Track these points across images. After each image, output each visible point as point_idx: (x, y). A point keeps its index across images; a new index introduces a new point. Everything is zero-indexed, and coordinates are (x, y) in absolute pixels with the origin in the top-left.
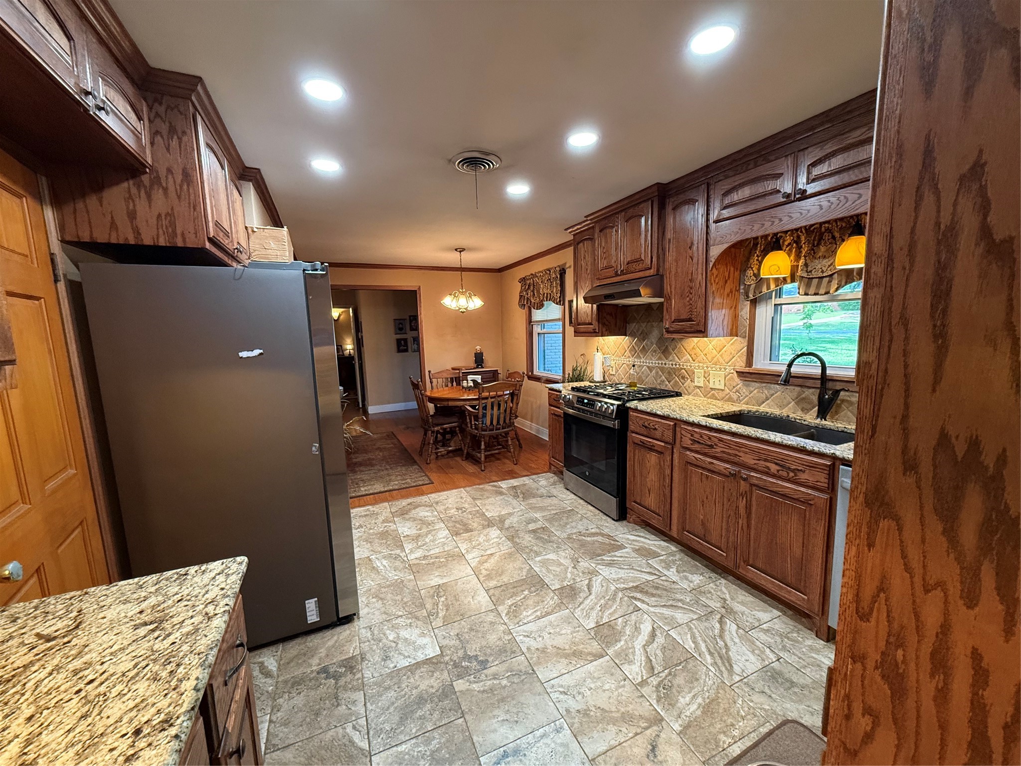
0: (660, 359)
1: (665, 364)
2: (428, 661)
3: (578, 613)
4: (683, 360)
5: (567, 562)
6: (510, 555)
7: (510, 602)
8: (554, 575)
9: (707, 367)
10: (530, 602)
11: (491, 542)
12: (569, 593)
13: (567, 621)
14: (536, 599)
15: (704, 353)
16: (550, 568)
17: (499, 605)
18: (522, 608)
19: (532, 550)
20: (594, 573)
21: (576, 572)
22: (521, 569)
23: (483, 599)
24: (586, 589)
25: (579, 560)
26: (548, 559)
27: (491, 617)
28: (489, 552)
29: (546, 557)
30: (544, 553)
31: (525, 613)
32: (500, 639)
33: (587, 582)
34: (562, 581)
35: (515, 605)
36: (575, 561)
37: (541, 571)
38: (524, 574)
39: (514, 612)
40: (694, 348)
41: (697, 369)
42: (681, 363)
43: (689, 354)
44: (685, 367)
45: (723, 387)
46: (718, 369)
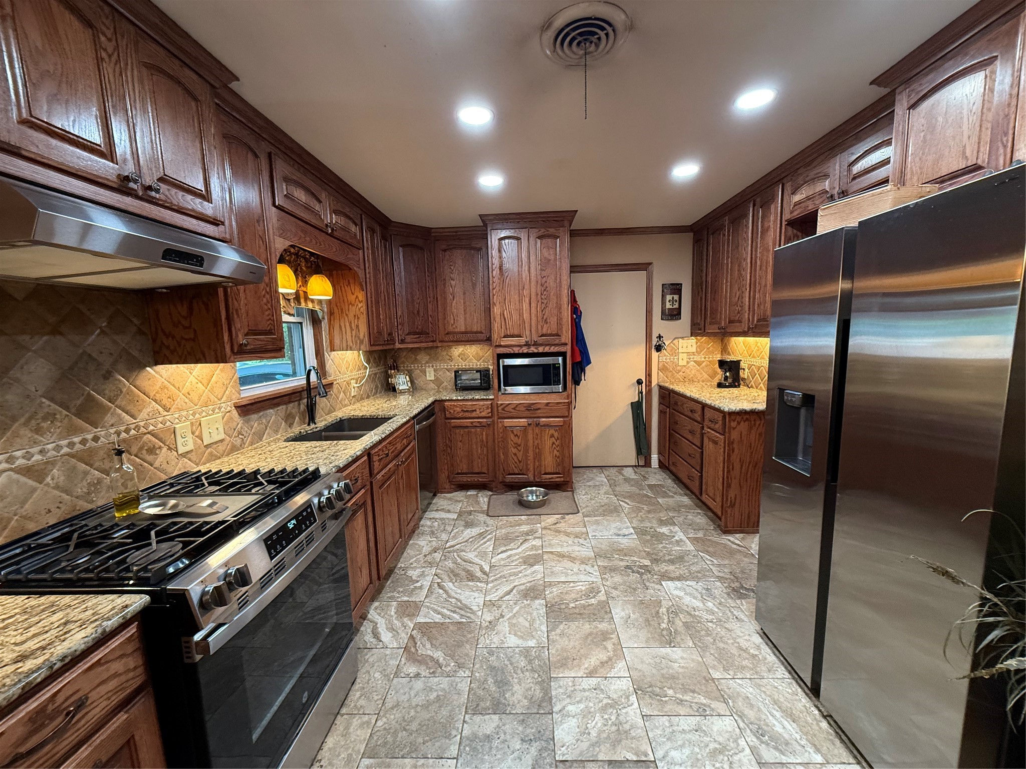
0: (73, 430)
1: (96, 439)
2: (671, 579)
3: (539, 576)
4: (143, 415)
5: (504, 627)
6: (564, 663)
7: (593, 601)
8: (531, 614)
9: (194, 414)
10: (573, 596)
11: (582, 706)
12: (532, 592)
13: (552, 573)
14: (566, 597)
15: (185, 391)
16: (527, 625)
17: (604, 601)
18: (584, 593)
19: (530, 661)
20: (489, 605)
21: (506, 610)
22: (562, 635)
23: (619, 612)
24: (514, 591)
25: (487, 624)
26: (521, 637)
27: (615, 593)
28: (593, 682)
29: (520, 642)
30: (517, 650)
31: (583, 588)
32: (612, 577)
33: (507, 598)
34: (528, 605)
35: (588, 597)
36: (492, 625)
37: (541, 624)
38: (561, 627)
39: (593, 591)
40: (163, 388)
41: (178, 423)
42: (142, 424)
43: (155, 401)
44: (151, 428)
45: (222, 436)
46: (211, 412)
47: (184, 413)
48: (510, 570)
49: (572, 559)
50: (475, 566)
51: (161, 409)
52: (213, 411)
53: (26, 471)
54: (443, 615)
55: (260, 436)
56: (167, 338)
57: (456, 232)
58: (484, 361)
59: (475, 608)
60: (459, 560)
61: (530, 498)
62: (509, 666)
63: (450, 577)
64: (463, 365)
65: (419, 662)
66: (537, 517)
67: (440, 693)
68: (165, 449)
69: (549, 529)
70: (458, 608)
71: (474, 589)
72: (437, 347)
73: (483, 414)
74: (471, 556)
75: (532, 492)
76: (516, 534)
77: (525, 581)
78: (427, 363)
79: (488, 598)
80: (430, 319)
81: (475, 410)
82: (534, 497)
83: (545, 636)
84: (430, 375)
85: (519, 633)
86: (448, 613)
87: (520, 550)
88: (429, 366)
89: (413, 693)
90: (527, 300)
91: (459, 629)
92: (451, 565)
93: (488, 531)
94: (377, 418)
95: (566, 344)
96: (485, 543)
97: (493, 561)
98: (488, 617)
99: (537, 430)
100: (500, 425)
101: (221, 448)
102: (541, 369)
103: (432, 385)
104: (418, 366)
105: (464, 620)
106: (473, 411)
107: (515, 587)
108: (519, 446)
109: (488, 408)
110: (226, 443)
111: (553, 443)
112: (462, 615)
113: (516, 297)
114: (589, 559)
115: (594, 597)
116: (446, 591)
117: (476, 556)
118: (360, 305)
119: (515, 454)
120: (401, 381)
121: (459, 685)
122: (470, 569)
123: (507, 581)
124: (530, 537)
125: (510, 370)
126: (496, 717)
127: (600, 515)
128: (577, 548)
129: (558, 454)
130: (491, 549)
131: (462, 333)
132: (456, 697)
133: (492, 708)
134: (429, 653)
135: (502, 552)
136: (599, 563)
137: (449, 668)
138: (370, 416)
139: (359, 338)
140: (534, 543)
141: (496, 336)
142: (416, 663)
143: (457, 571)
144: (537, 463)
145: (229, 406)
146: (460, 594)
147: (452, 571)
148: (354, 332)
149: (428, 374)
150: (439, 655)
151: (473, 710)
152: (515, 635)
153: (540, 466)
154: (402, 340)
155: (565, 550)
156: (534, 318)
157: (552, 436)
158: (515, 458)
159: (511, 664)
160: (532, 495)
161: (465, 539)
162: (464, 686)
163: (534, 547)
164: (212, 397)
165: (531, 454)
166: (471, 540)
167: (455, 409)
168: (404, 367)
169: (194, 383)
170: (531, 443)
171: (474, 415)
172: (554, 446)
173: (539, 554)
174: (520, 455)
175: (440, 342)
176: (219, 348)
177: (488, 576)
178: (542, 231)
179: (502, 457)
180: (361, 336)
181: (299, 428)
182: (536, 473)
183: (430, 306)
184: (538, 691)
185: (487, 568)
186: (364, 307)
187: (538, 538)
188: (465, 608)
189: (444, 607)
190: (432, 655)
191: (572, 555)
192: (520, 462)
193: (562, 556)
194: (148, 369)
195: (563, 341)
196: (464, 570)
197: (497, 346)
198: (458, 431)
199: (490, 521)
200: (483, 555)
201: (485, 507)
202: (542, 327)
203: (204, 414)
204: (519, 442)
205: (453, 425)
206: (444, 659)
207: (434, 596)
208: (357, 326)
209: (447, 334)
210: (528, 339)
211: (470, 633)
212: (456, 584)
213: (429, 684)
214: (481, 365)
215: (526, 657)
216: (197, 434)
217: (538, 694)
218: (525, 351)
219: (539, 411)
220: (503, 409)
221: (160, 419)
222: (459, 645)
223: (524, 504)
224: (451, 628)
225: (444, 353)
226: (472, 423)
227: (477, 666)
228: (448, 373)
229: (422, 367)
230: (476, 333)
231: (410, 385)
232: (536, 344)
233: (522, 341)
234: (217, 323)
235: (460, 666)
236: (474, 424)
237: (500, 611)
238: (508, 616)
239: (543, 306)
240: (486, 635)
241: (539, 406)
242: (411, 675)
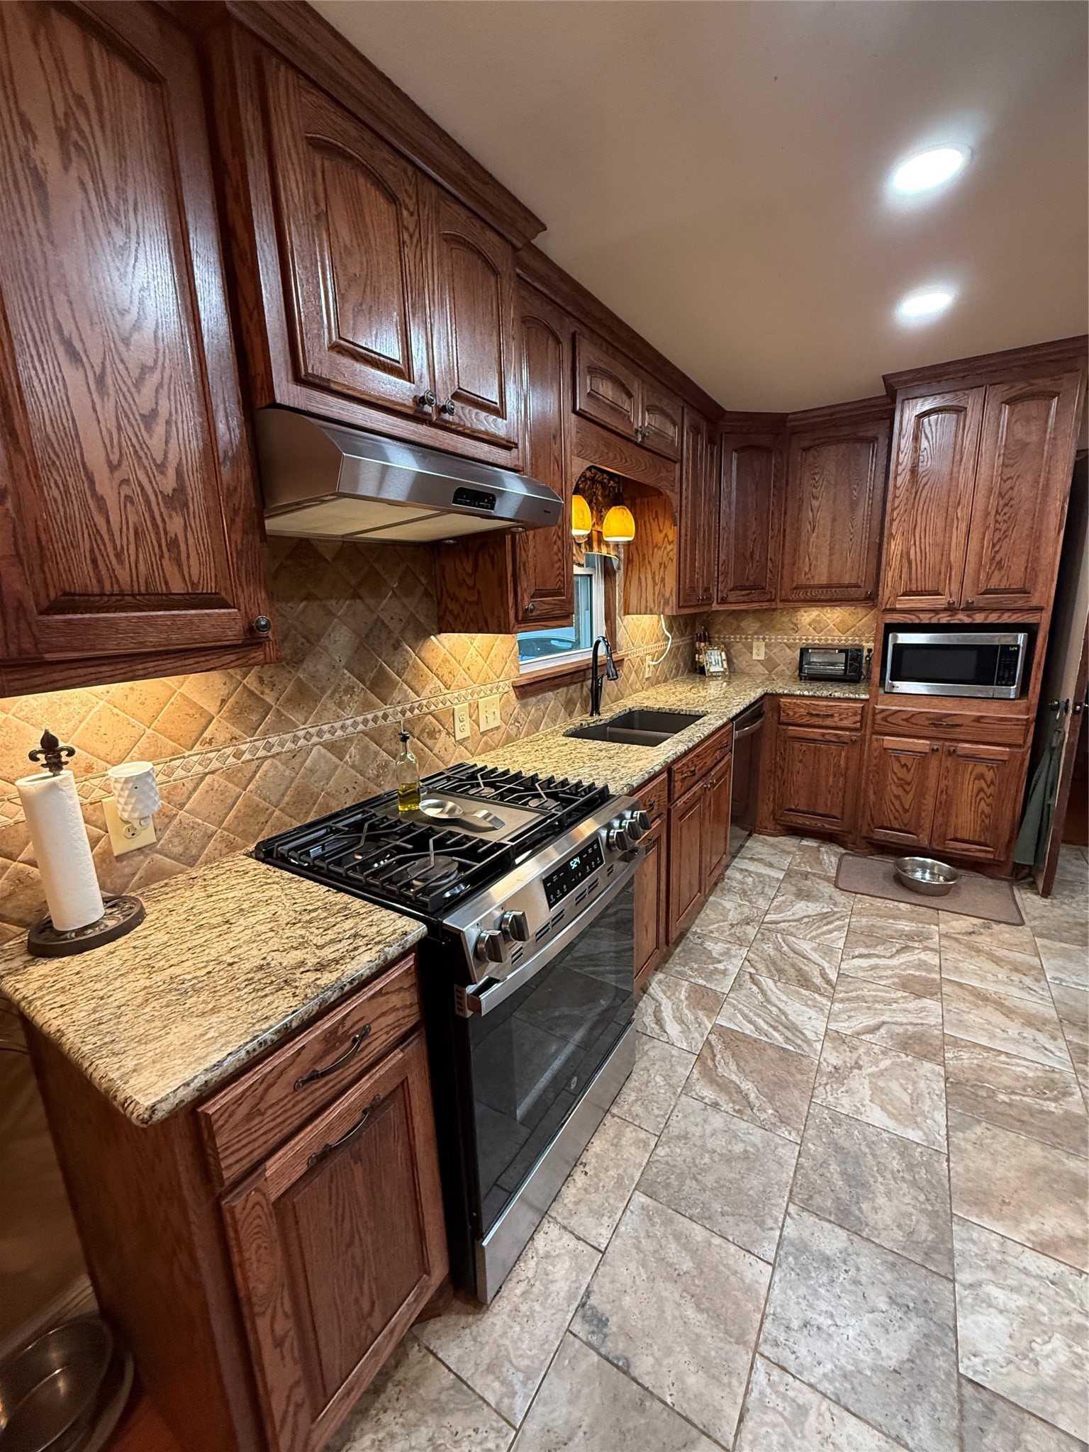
0: (367, 706)
1: (385, 717)
3: (932, 1020)
5: (860, 1084)
6: (982, 1200)
7: (1052, 1106)
8: (915, 1083)
9: (472, 694)
10: (1005, 1080)
11: (1022, 1301)
12: (917, 1045)
13: (961, 1024)
14: (991, 1077)
15: (465, 665)
16: (907, 1099)
17: (1079, 1117)
18: (1030, 1083)
19: (911, 1167)
20: (836, 1038)
21: (865, 1059)
22: (979, 1144)
24: (883, 1031)
25: (830, 1069)
26: (894, 1117)
28: (1050, 1267)
29: (891, 1124)
30: (885, 1135)
31: (1030, 1074)
33: (867, 1037)
34: (910, 1065)
35: (1040, 1095)
36: (838, 1075)
37: (935, 1108)
38: (978, 1130)
39: (1053, 1086)
40: (446, 661)
41: (456, 704)
42: (424, 702)
43: (437, 676)
44: (433, 707)
45: (498, 723)
46: (488, 692)
47: (463, 692)
48: (878, 990)
49: (1006, 1010)
50: (811, 965)
51: (442, 686)
52: (491, 691)
53: (330, 746)
54: (758, 1028)
55: (536, 725)
56: (452, 600)
58: (854, 634)
59: (810, 1035)
60: (785, 948)
61: (918, 875)
62: (869, 1157)
63: (770, 971)
64: (815, 638)
65: (718, 1085)
66: (931, 911)
67: (749, 1148)
68: (444, 734)
69: (956, 940)
70: (782, 1024)
71: (809, 1002)
72: (775, 610)
73: (845, 723)
74: (806, 946)
75: (924, 867)
76: (889, 932)
77: (905, 1021)
78: (756, 633)
79: (833, 1026)
80: (770, 564)
81: (832, 716)
82: (927, 876)
83: (943, 1132)
84: (759, 653)
85: (889, 1107)
86: (765, 1027)
87: (895, 962)
88: (758, 639)
89: (709, 1129)
90: (963, 526)
91: (782, 1059)
92: (772, 952)
93: (835, 913)
94: (679, 714)
95: (1040, 609)
96: (831, 932)
97: (844, 965)
98: (832, 1058)
99: (948, 762)
100: (875, 744)
101: (497, 736)
102: (973, 656)
103: (761, 669)
104: (741, 638)
105: (792, 1049)
106: (828, 716)
107: (884, 1023)
108: (909, 784)
109: (855, 714)
110: (501, 730)
111: (981, 790)
112: (787, 1037)
113: (940, 523)
114: (1046, 1022)
115: (1055, 1100)
116: (762, 991)
117: (814, 950)
118: (669, 547)
119: (898, 797)
120: (714, 660)
121: (780, 1149)
122: (803, 967)
123: (869, 1008)
124: (916, 945)
125: (906, 653)
126: (843, 1234)
127: (1074, 941)
128: (1015, 992)
129: (987, 810)
130: (841, 944)
131: (822, 587)
132: (775, 1167)
133: (836, 1215)
134: (734, 1077)
135: (860, 956)
136: (1070, 1038)
137: (763, 1116)
138: (670, 709)
139: (663, 596)
140: (923, 956)
141: (887, 593)
142: (714, 1086)
143: (781, 964)
144: (940, 819)
145: (506, 687)
146: (786, 1003)
147: (774, 963)
148: (657, 588)
149: (755, 651)
150: (747, 1086)
151: (802, 1201)
152: (883, 1108)
153: (947, 824)
154: (722, 599)
155: (990, 988)
156: (972, 557)
157: (981, 777)
158: (897, 803)
159: (874, 1156)
160: (925, 871)
161: (796, 917)
162: (789, 1155)
163: (922, 965)
164: (491, 674)
165: (929, 802)
166: (806, 920)
167: (796, 710)
168: (719, 638)
169: (474, 655)
170: (931, 783)
171: (828, 722)
172: (982, 795)
173: (934, 980)
174: (908, 800)
175: (781, 601)
176: (502, 615)
177: (834, 988)
178: (1020, 387)
179: (872, 797)
180: (667, 595)
181: (581, 719)
182: (936, 835)
183: (772, 544)
184: (926, 1227)
185: (833, 976)
186: (675, 550)
187: (932, 950)
188: (793, 1028)
189: (759, 1016)
190: (738, 1083)
191: (1007, 1003)
192: (906, 811)
193: (982, 998)
194: (432, 637)
195: (1035, 602)
196: (793, 966)
197: (887, 611)
198: (797, 745)
199: (841, 898)
200: (827, 951)
201: (833, 873)
202: (989, 578)
203: (482, 694)
204: (909, 778)
205: (790, 734)
206: (757, 1097)
207: (744, 992)
208: (663, 580)
209: (795, 588)
210: (954, 599)
211: (801, 1072)
212: (779, 984)
213: (732, 1127)
214: (847, 640)
215: (902, 1154)
216: (474, 718)
217: (925, 1232)
218: (944, 621)
219: (958, 730)
220: (885, 719)
221: (441, 698)
222: (781, 1085)
223: (903, 883)
224: (769, 1052)
225: (785, 619)
226: (823, 735)
227: (811, 1132)
228: (788, 651)
229: (746, 638)
230: (849, 586)
231: (725, 666)
232: (970, 608)
233: (941, 601)
234: (501, 581)
235: (784, 1121)
236: (828, 737)
237: (855, 1056)
238: (870, 1070)
239: (998, 535)
240: (828, 1088)
241: (958, 721)
242: (707, 1100)
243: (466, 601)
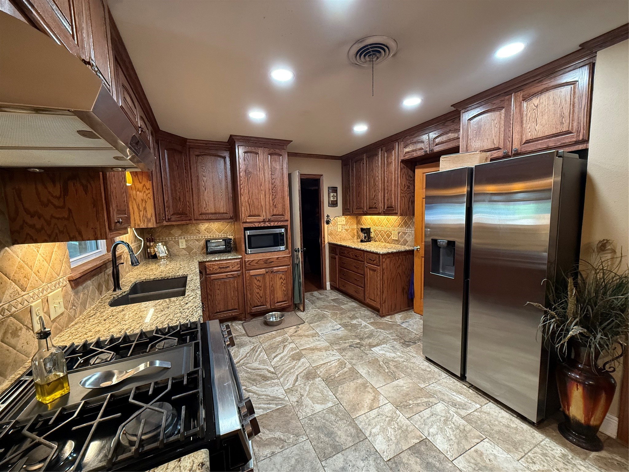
2: (374, 346)
3: (308, 365)
4: (6, 297)
5: (307, 401)
6: (354, 408)
7: (346, 369)
8: (318, 388)
9: (43, 291)
10: (334, 370)
11: (379, 427)
12: (310, 375)
13: (314, 361)
14: (331, 372)
15: (35, 269)
16: (320, 395)
17: (351, 368)
18: (338, 367)
19: (336, 415)
20: (290, 391)
21: (302, 391)
22: (343, 393)
23: (363, 371)
24: (299, 378)
25: (296, 403)
26: (322, 404)
27: (354, 362)
28: (375, 412)
29: (323, 406)
30: (324, 411)
31: (336, 364)
32: (347, 353)
33: (297, 383)
34: (313, 383)
35: (342, 368)
36: (299, 403)
37: (327, 392)
38: (340, 389)
39: (342, 365)
40: (21, 267)
41: (32, 302)
42: (6, 306)
43: (14, 281)
44: (13, 309)
45: (63, 309)
46: (53, 288)
47: (36, 291)
48: (287, 366)
49: (320, 350)
50: (263, 371)
51: (19, 290)
52: (55, 286)
54: (264, 409)
55: (84, 305)
57: (206, 144)
58: (224, 233)
59: (282, 397)
60: (249, 370)
61: (271, 320)
62: (327, 422)
63: (251, 383)
64: (208, 236)
65: (268, 445)
66: (282, 330)
67: (297, 457)
68: (24, 330)
69: (294, 336)
70: (270, 400)
71: (273, 385)
72: (188, 224)
73: (234, 269)
74: (256, 365)
75: (272, 315)
76: (276, 344)
77: (302, 370)
78: (180, 236)
79: (286, 388)
80: (188, 203)
81: (229, 267)
82: (274, 319)
83: (335, 397)
84: (183, 244)
85: (319, 402)
86: (266, 406)
87: (285, 353)
88: (181, 238)
89: (278, 466)
90: (264, 192)
91: (280, 413)
92: (246, 375)
93: (256, 346)
95: (287, 221)
96: (259, 354)
97: (273, 364)
98: (294, 399)
99: (271, 276)
100: (247, 275)
101: (64, 319)
102: (272, 236)
103: (184, 252)
104: (172, 239)
105: (280, 407)
106: (227, 267)
107: (297, 375)
108: (261, 287)
109: (238, 264)
110: (65, 313)
111: (282, 282)
112: (276, 404)
113: (256, 191)
114: (328, 347)
115: (345, 367)
116: (254, 393)
117: (260, 364)
118: (147, 192)
119: (258, 293)
120: (161, 249)
121: (305, 447)
122: (261, 373)
123: (290, 373)
124: (286, 343)
125: (252, 238)
126: (339, 455)
127: (317, 321)
128: (318, 343)
129: (285, 289)
130: (266, 357)
131: (212, 214)
132: (308, 455)
133: (334, 451)
134: (271, 436)
135: (275, 357)
136: (335, 348)
137: (291, 440)
139: (146, 217)
140: (291, 346)
141: (243, 216)
142: (267, 447)
143: (252, 377)
144: (272, 297)
145: (65, 282)
146: (266, 391)
147: (250, 379)
148: (142, 213)
149: (180, 244)
150: (278, 434)
151: (324, 457)
152: (318, 403)
153: (274, 298)
154: (168, 219)
155: (312, 345)
156: (268, 204)
157: (281, 278)
158: (258, 295)
159: (327, 421)
160: (273, 317)
161: (244, 356)
162: (308, 446)
163: (292, 349)
164: (54, 274)
165: (268, 291)
166: (248, 355)
167: (214, 267)
168: (159, 240)
169: (41, 261)
170: (268, 284)
171: (228, 270)
172: (282, 284)
173: (298, 352)
174: (261, 293)
175: (195, 220)
177: (276, 374)
178: (272, 151)
179: (249, 296)
180: (149, 216)
182: (272, 303)
183: (187, 194)
184: (352, 429)
185: (272, 370)
186: (151, 193)
187: (291, 342)
188: (275, 398)
189: (260, 403)
190: (273, 437)
191: (318, 348)
192: (261, 297)
193: (312, 349)
194: (7, 248)
195: (286, 218)
196: (257, 375)
197: (244, 223)
198: (216, 282)
199: (253, 340)
200: (263, 362)
201: (244, 332)
202: (273, 211)
203: (49, 290)
204: (260, 284)
205: (212, 278)
206: (284, 436)
208: (145, 209)
209: (201, 214)
210: (265, 218)
211: (289, 412)
212: (258, 386)
213: (285, 456)
214: (224, 236)
215: (332, 413)
216: (45, 310)
217: (353, 431)
218: (262, 226)
219: (273, 263)
220: (249, 264)
221: (19, 300)
222: (288, 423)
223: (267, 324)
224: (274, 414)
225: (194, 228)
226: (227, 275)
227: (308, 431)
228: (197, 242)
229: (175, 239)
230: (223, 213)
231: (167, 253)
232: (269, 221)
233: (261, 219)
235: (297, 435)
236: (228, 276)
237: (299, 392)
238: (306, 394)
239: (274, 197)
240: (300, 410)
241: (272, 260)
242: (269, 455)
243: (52, 217)
